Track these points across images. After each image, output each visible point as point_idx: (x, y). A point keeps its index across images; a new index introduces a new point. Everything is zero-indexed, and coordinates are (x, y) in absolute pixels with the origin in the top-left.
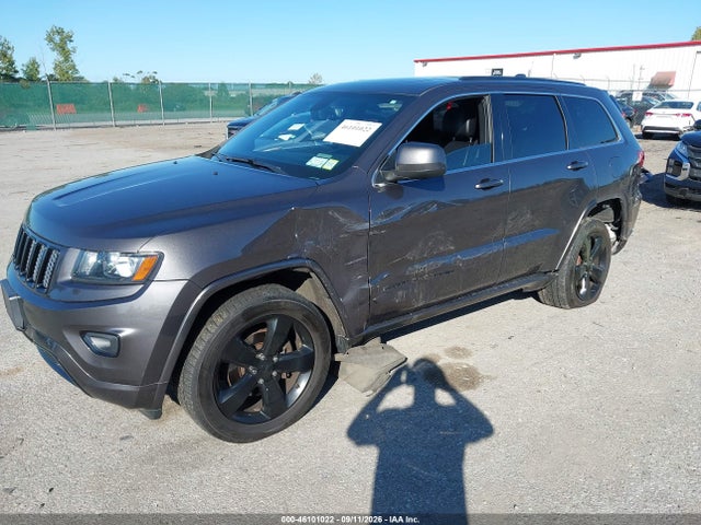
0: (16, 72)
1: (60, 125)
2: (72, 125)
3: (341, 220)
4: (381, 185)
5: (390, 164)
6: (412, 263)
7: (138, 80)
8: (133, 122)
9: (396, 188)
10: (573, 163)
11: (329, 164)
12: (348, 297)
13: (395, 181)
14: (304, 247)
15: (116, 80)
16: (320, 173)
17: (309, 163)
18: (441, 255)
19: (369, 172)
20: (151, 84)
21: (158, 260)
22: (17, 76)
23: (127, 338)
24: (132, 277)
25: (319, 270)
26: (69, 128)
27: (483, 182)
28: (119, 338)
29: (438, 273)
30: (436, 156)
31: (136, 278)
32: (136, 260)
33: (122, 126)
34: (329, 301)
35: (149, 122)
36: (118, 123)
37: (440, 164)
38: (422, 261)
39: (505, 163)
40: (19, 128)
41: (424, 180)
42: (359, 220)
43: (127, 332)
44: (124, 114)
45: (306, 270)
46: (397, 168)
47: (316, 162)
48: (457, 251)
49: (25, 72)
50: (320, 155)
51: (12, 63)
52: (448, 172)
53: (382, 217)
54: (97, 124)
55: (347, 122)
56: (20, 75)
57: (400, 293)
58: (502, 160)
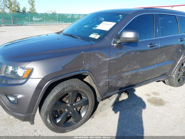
0: (20, 10)
1: (32, 25)
2: (34, 24)
3: (100, 57)
4: (115, 45)
5: (119, 37)
6: (124, 72)
7: (51, 13)
8: (50, 24)
9: (120, 46)
10: (181, 39)
11: (97, 37)
12: (101, 84)
13: (120, 43)
14: (86, 66)
15: (45, 13)
16: (94, 40)
17: (90, 36)
18: (135, 69)
19: (111, 40)
20: (54, 14)
21: (32, 70)
22: (20, 11)
23: (20, 98)
24: (22, 76)
25: (91, 74)
26: (34, 25)
27: (150, 44)
28: (17, 98)
29: (133, 75)
30: (136, 35)
31: (24, 77)
32: (24, 70)
33: (47, 25)
34: (94, 85)
35: (54, 24)
36: (46, 24)
37: (137, 38)
38: (128, 71)
39: (157, 38)
40: (21, 25)
41: (130, 43)
42: (107, 57)
43: (20, 96)
44: (48, 22)
45: (86, 74)
46: (121, 39)
47: (92, 36)
48: (140, 68)
49: (22, 11)
50: (94, 33)
51: (19, 8)
52: (139, 41)
53: (115, 56)
54: (41, 24)
55: (104, 22)
56: (21, 11)
57: (119, 82)
58: (157, 37)
